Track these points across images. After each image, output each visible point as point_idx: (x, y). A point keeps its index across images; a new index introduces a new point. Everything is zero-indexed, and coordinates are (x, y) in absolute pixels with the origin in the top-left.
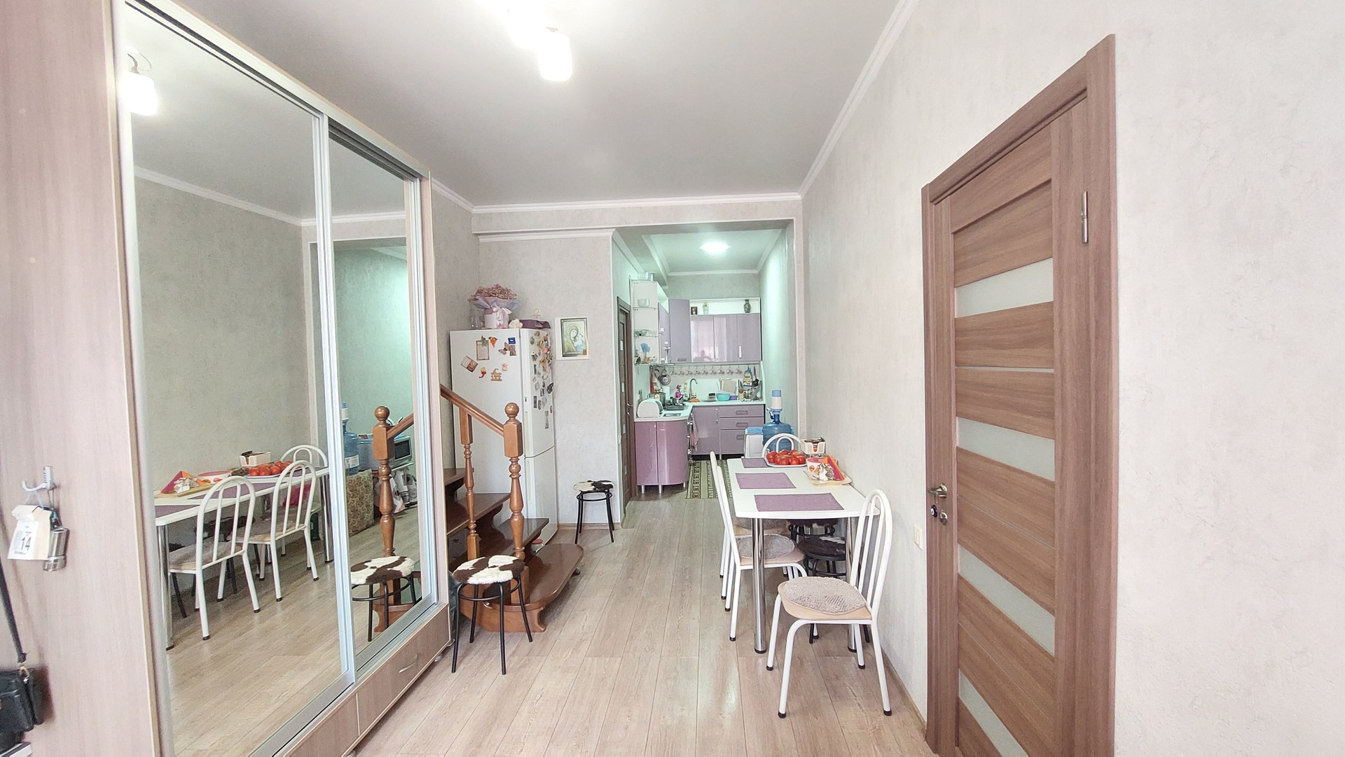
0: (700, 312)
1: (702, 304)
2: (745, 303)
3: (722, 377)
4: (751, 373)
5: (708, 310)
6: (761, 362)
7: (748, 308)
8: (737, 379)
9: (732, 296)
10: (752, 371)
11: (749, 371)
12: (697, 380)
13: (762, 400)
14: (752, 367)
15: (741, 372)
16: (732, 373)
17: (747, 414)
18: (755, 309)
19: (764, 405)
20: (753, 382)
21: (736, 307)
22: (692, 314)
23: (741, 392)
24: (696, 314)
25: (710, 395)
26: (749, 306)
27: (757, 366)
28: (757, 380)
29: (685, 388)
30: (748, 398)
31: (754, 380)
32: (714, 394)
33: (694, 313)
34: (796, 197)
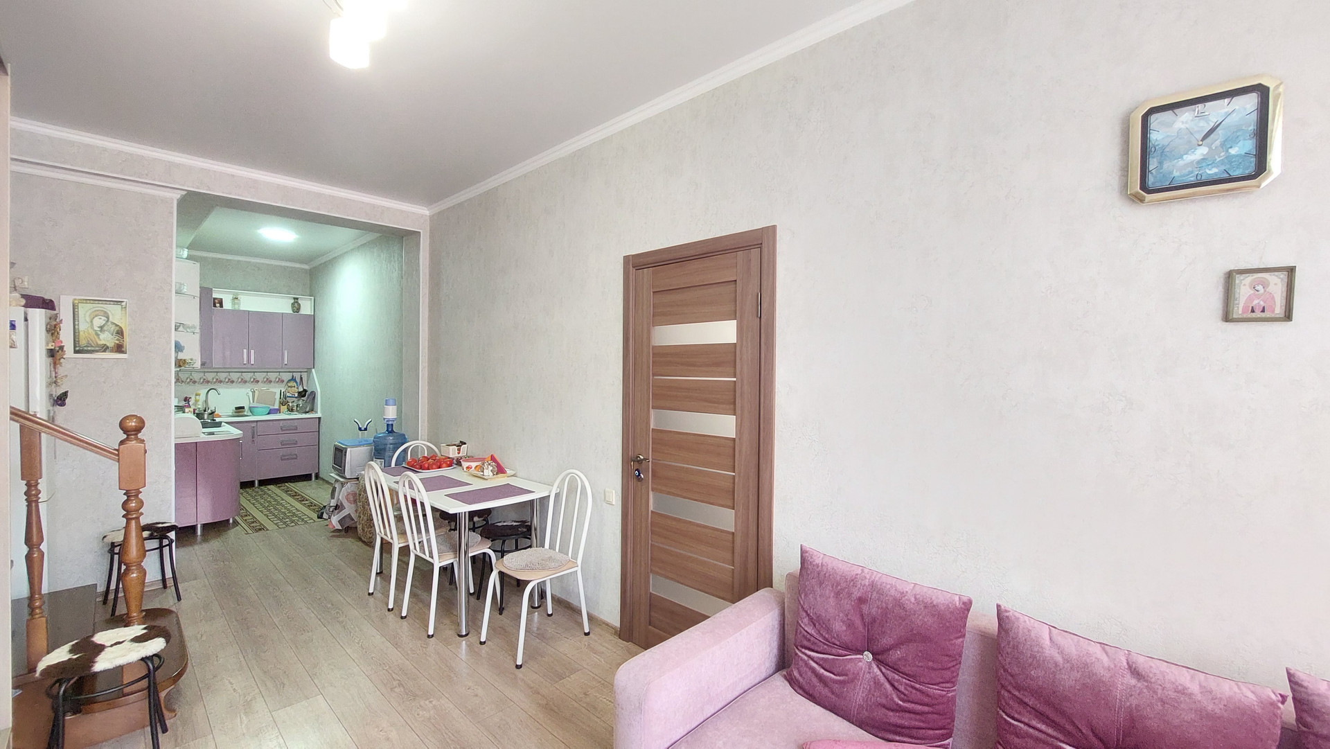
0: (227, 305)
1: (231, 296)
2: (293, 301)
3: (256, 387)
4: (296, 382)
5: (239, 304)
6: (313, 370)
7: (296, 307)
8: (277, 390)
9: (273, 290)
10: (298, 380)
11: (293, 379)
12: (220, 390)
13: (316, 412)
14: (297, 376)
15: (283, 381)
16: (271, 382)
17: (297, 429)
18: (306, 308)
19: (319, 418)
20: (299, 393)
21: (279, 305)
22: (215, 306)
23: (282, 404)
24: (221, 306)
25: (237, 408)
26: (299, 305)
27: (305, 376)
28: (305, 391)
29: (196, 401)
30: (292, 410)
31: (301, 389)
32: (243, 408)
33: (217, 305)
34: (424, 211)
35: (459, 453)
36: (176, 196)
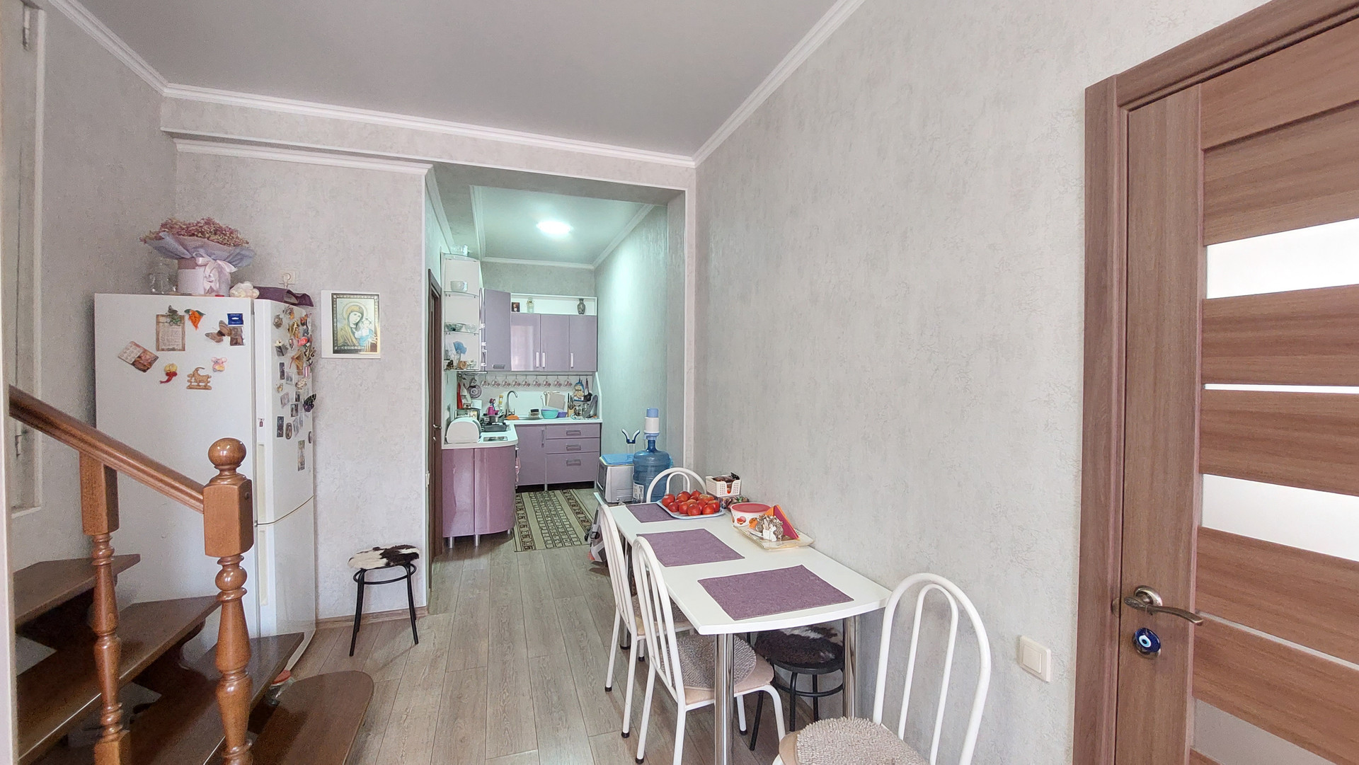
0: (523, 309)
1: (526, 300)
2: (579, 302)
3: (550, 390)
4: (582, 385)
5: (533, 308)
6: (597, 373)
7: (582, 310)
8: (566, 393)
9: (563, 293)
10: (584, 383)
11: (580, 383)
12: (517, 393)
13: (598, 418)
14: (583, 379)
15: (571, 384)
16: (560, 385)
17: (580, 434)
18: (591, 310)
19: (601, 424)
20: (585, 396)
21: (564, 306)
22: (513, 310)
23: (570, 407)
24: (518, 310)
25: (532, 411)
26: (584, 306)
27: (590, 379)
28: (590, 395)
29: (500, 403)
30: (579, 414)
31: (586, 393)
32: (537, 410)
33: (515, 309)
34: (688, 163)
35: (729, 492)
36: (423, 170)
